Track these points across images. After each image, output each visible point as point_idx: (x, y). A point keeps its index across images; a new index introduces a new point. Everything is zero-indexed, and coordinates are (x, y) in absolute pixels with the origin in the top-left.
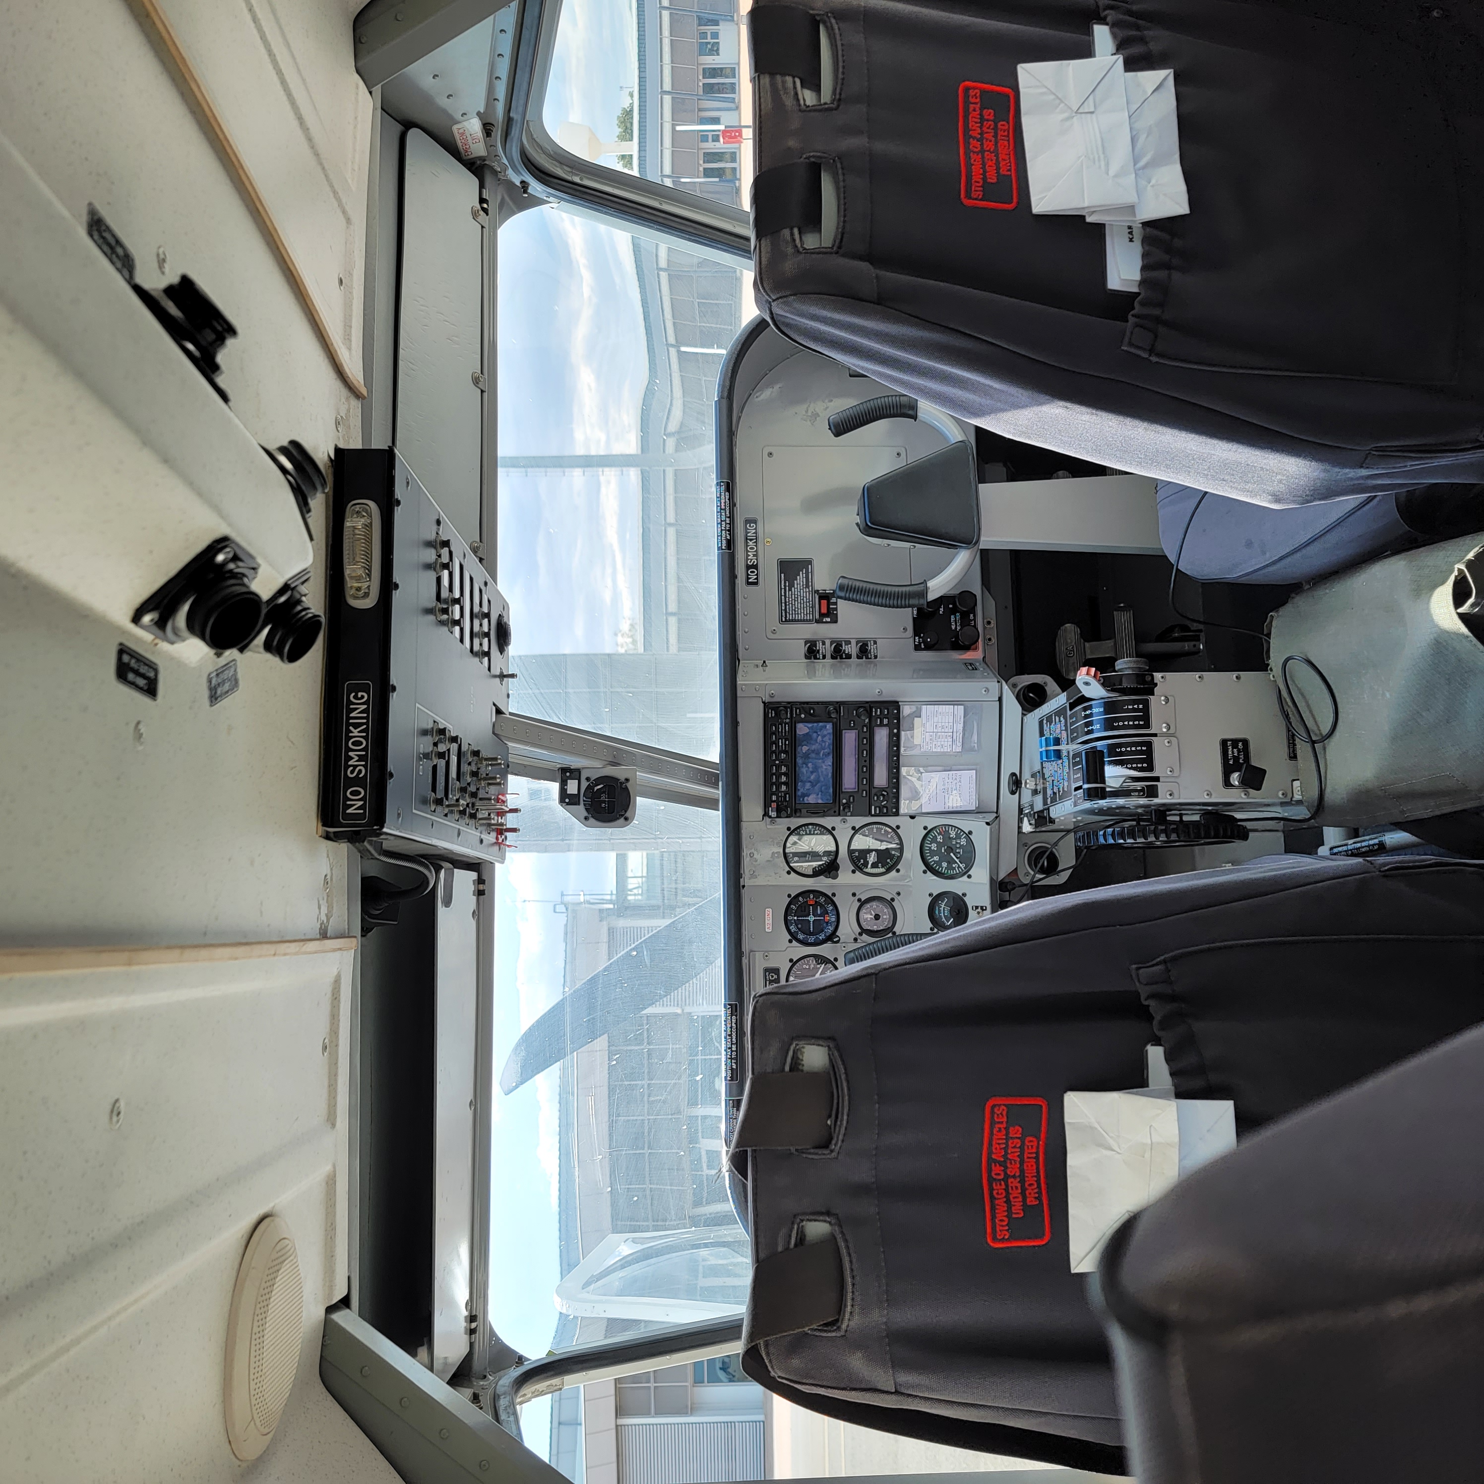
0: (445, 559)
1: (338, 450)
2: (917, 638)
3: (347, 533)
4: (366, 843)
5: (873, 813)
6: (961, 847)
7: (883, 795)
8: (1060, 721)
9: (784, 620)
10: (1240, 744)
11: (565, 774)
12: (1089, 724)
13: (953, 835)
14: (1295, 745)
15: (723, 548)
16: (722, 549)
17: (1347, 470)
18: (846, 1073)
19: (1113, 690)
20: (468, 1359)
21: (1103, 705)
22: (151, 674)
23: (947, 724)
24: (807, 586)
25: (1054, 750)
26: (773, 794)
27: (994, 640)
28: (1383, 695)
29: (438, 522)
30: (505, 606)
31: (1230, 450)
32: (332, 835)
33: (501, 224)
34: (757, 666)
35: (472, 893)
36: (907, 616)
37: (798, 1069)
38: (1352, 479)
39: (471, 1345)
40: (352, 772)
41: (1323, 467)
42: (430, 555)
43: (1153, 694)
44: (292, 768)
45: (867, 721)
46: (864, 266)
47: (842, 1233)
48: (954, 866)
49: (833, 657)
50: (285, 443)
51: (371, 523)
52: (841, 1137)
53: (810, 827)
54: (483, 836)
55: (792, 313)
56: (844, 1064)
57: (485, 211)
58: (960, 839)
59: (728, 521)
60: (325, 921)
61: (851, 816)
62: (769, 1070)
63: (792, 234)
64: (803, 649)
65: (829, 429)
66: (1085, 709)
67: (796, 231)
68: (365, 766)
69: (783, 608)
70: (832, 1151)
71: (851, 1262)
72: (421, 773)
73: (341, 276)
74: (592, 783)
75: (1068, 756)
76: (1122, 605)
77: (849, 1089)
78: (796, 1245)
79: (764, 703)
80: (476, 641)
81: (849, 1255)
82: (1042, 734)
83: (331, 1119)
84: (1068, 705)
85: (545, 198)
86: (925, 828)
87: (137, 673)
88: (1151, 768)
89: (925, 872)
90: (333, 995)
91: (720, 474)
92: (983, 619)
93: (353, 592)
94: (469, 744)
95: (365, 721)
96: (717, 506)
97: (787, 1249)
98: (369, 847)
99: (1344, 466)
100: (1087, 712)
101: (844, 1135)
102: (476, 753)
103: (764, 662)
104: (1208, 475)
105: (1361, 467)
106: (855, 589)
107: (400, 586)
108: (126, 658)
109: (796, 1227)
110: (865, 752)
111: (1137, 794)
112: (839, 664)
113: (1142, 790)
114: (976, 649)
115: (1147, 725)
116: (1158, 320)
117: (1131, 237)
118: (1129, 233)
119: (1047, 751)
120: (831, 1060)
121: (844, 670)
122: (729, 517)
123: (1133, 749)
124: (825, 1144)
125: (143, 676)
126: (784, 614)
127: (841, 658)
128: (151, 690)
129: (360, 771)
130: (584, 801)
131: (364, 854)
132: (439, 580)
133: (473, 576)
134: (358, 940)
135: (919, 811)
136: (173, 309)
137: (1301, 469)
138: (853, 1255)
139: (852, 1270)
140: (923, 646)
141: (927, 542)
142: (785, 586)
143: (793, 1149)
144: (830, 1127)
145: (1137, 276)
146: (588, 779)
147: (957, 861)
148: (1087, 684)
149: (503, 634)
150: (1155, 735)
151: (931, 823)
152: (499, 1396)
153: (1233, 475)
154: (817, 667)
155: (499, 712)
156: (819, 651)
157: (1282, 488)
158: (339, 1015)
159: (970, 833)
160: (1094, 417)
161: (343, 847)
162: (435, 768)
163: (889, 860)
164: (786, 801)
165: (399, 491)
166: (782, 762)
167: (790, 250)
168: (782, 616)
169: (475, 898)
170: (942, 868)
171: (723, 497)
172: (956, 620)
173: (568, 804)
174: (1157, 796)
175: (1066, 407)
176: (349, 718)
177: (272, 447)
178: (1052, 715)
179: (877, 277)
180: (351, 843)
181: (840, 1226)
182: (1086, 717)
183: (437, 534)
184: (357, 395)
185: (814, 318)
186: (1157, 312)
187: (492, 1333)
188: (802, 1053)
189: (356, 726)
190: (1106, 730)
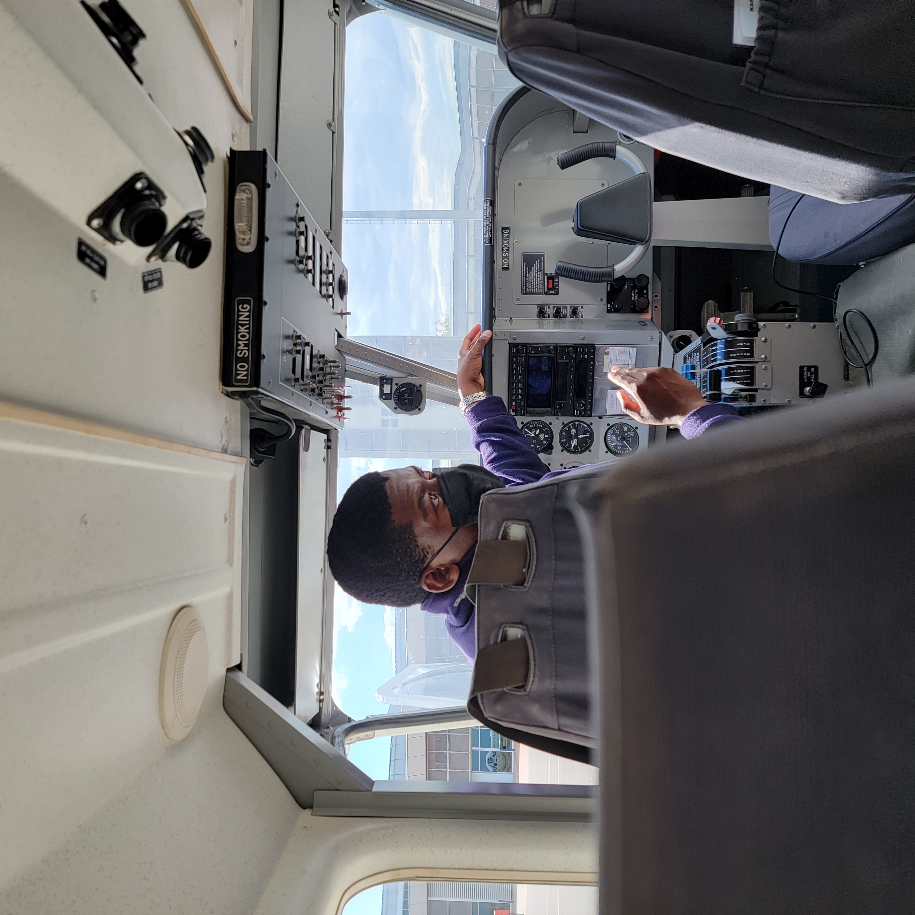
0: (302, 229)
1: (232, 151)
2: (609, 305)
3: (236, 203)
4: (250, 399)
5: (576, 414)
6: (631, 437)
7: (582, 403)
8: (697, 356)
9: (524, 292)
10: (812, 369)
11: (383, 381)
12: (715, 355)
13: (625, 429)
14: (848, 370)
15: (487, 242)
16: (486, 244)
17: (891, 174)
18: (536, 541)
19: (731, 333)
20: (318, 716)
21: (724, 343)
22: (102, 263)
23: (625, 359)
24: (540, 271)
25: (691, 373)
26: (514, 401)
27: (659, 308)
28: (908, 332)
29: (298, 205)
30: (345, 270)
31: (812, 159)
32: (230, 394)
33: (347, 24)
34: (506, 321)
35: (323, 447)
36: (603, 288)
37: (507, 539)
38: (894, 181)
39: (321, 709)
40: (240, 354)
41: (875, 172)
42: (292, 226)
43: (757, 336)
44: (201, 345)
45: (574, 356)
46: (569, 27)
47: (530, 635)
48: (625, 449)
49: (555, 317)
50: (188, 128)
51: (252, 198)
52: (531, 579)
53: (536, 422)
54: (327, 410)
55: (522, 61)
56: (534, 535)
57: (337, 13)
58: (630, 432)
59: (490, 225)
60: (226, 445)
61: (562, 415)
62: (489, 538)
63: (522, 5)
64: (535, 311)
65: (558, 164)
66: (712, 346)
67: (525, 3)
68: (248, 350)
69: (524, 285)
70: (525, 587)
71: (534, 652)
72: (285, 361)
73: (236, 39)
74: (399, 387)
75: (700, 378)
76: (746, 288)
77: (537, 551)
78: (501, 641)
79: (509, 343)
80: (324, 288)
81: (533, 648)
82: (685, 362)
83: (230, 561)
84: (702, 345)
85: (377, 6)
86: (608, 425)
87: (92, 259)
88: (752, 383)
89: (607, 452)
90: (231, 489)
91: (486, 195)
92: (653, 294)
93: (240, 241)
94: (318, 351)
95: (248, 322)
96: (484, 215)
97: (496, 643)
98: (252, 402)
99: (889, 171)
100: (714, 348)
101: (533, 578)
102: (322, 356)
103: (511, 318)
104: (796, 178)
105: (901, 171)
106: (570, 270)
107: (270, 239)
108: (84, 248)
109: (501, 630)
110: (572, 376)
111: (742, 399)
112: (558, 321)
113: (746, 397)
114: (647, 312)
115: (752, 356)
116: (766, 66)
117: (752, 7)
118: (751, 4)
119: (686, 373)
120: (527, 533)
121: (562, 325)
122: (491, 223)
123: (742, 371)
124: (521, 583)
125: (97, 263)
126: (524, 288)
127: (560, 317)
128: (102, 271)
129: (245, 354)
130: (394, 397)
131: (249, 405)
132: (298, 242)
133: (322, 245)
134: (247, 460)
135: (604, 414)
136: (105, 18)
137: (860, 173)
138: (535, 648)
139: (534, 657)
140: (612, 310)
141: (619, 240)
142: (526, 270)
143: (501, 585)
144: (524, 573)
145: (753, 34)
146: (397, 384)
147: (628, 445)
148: (714, 328)
149: (342, 288)
150: (757, 362)
151: (612, 421)
152: (335, 737)
153: (814, 178)
154: (544, 323)
155: (340, 336)
156: (546, 312)
157: (846, 188)
158: (235, 501)
159: (637, 428)
160: (720, 134)
161: (238, 404)
162: (294, 360)
163: (584, 445)
164: (521, 406)
165: (269, 179)
166: (519, 381)
167: (520, 15)
168: (523, 290)
169: (325, 450)
170: (618, 450)
171: (488, 209)
172: (635, 294)
173: (384, 399)
174: (755, 401)
175: (702, 127)
176: (238, 320)
177: (181, 130)
178: (691, 352)
179: (577, 34)
180: (242, 399)
181: (528, 630)
182: (713, 351)
183: (297, 212)
184: (247, 120)
185: (535, 64)
186: (766, 59)
187: (333, 704)
188: (510, 529)
189: (243, 325)
190: (725, 359)
